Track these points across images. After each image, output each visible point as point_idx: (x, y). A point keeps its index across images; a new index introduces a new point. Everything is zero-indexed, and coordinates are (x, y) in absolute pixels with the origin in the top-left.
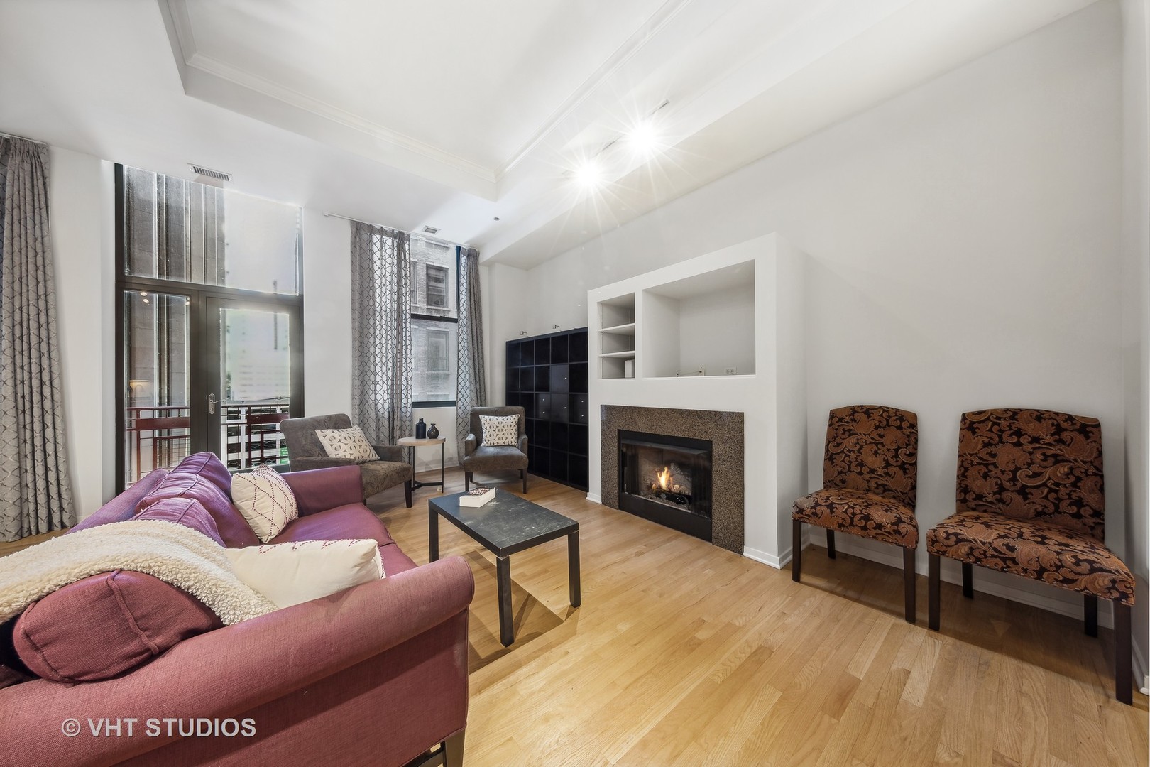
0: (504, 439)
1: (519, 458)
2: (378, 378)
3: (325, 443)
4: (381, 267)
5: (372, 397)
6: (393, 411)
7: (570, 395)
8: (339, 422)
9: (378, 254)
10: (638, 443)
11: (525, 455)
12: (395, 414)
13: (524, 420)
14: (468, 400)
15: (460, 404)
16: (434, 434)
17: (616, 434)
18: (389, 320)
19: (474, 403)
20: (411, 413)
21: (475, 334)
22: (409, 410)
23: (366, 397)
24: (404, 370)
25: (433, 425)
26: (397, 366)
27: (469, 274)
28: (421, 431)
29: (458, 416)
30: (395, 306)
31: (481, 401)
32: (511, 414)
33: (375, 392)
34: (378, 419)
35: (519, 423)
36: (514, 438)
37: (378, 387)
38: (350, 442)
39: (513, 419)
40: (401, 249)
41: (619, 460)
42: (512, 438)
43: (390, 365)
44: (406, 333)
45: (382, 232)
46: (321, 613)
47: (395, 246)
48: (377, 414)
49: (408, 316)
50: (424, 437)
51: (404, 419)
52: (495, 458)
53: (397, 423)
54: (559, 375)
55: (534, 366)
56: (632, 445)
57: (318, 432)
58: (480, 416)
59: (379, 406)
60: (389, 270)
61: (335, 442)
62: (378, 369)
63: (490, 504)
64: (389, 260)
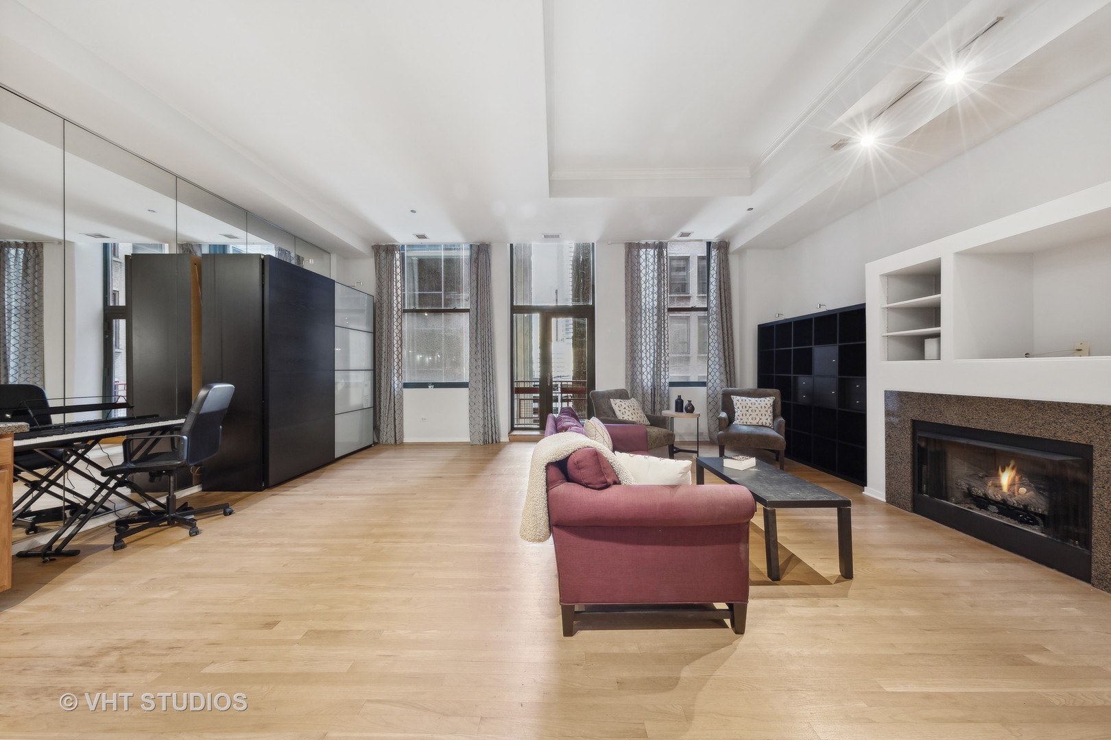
0: (758, 419)
1: (775, 440)
2: (644, 362)
3: (616, 408)
4: (647, 273)
5: (639, 377)
6: (654, 389)
7: (839, 379)
8: (622, 395)
9: (644, 264)
10: (945, 438)
11: (782, 437)
12: (656, 391)
13: (780, 403)
14: (718, 381)
15: (710, 384)
16: (691, 409)
17: (909, 425)
18: (651, 315)
19: (724, 384)
20: (668, 391)
21: (725, 320)
22: (667, 388)
23: (635, 376)
24: (662, 355)
25: (690, 401)
26: (657, 352)
27: (719, 265)
28: (679, 406)
29: (709, 396)
30: (656, 303)
31: (731, 383)
32: (765, 396)
33: (642, 373)
34: (643, 394)
35: (774, 405)
36: (769, 420)
37: (644, 370)
38: (631, 409)
39: (769, 401)
40: (660, 255)
41: (913, 455)
42: (767, 419)
43: (652, 351)
44: (664, 324)
45: (647, 246)
46: (667, 491)
47: (656, 254)
48: (643, 390)
49: (666, 310)
50: (682, 411)
51: (663, 396)
52: (749, 436)
53: (658, 399)
54: (826, 357)
55: (792, 348)
56: (935, 440)
57: (611, 400)
58: (732, 396)
59: (645, 384)
60: (651, 275)
61: (622, 408)
62: (644, 355)
63: (751, 470)
64: (651, 268)
